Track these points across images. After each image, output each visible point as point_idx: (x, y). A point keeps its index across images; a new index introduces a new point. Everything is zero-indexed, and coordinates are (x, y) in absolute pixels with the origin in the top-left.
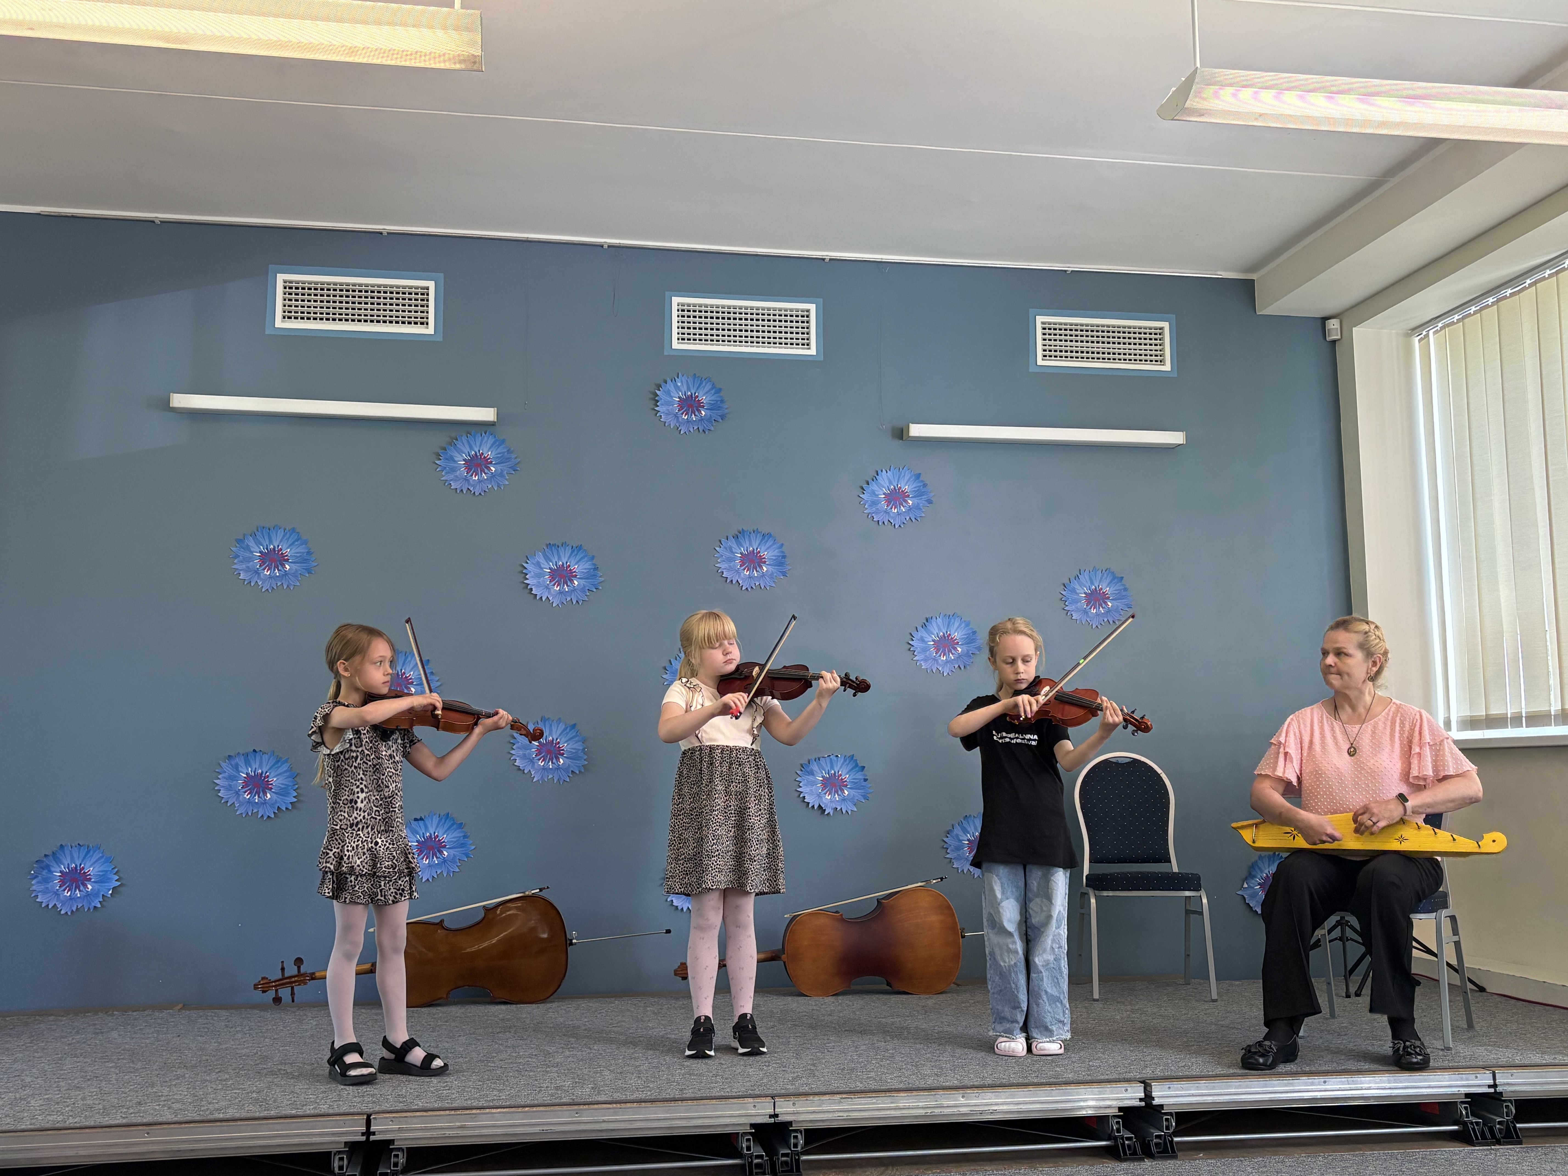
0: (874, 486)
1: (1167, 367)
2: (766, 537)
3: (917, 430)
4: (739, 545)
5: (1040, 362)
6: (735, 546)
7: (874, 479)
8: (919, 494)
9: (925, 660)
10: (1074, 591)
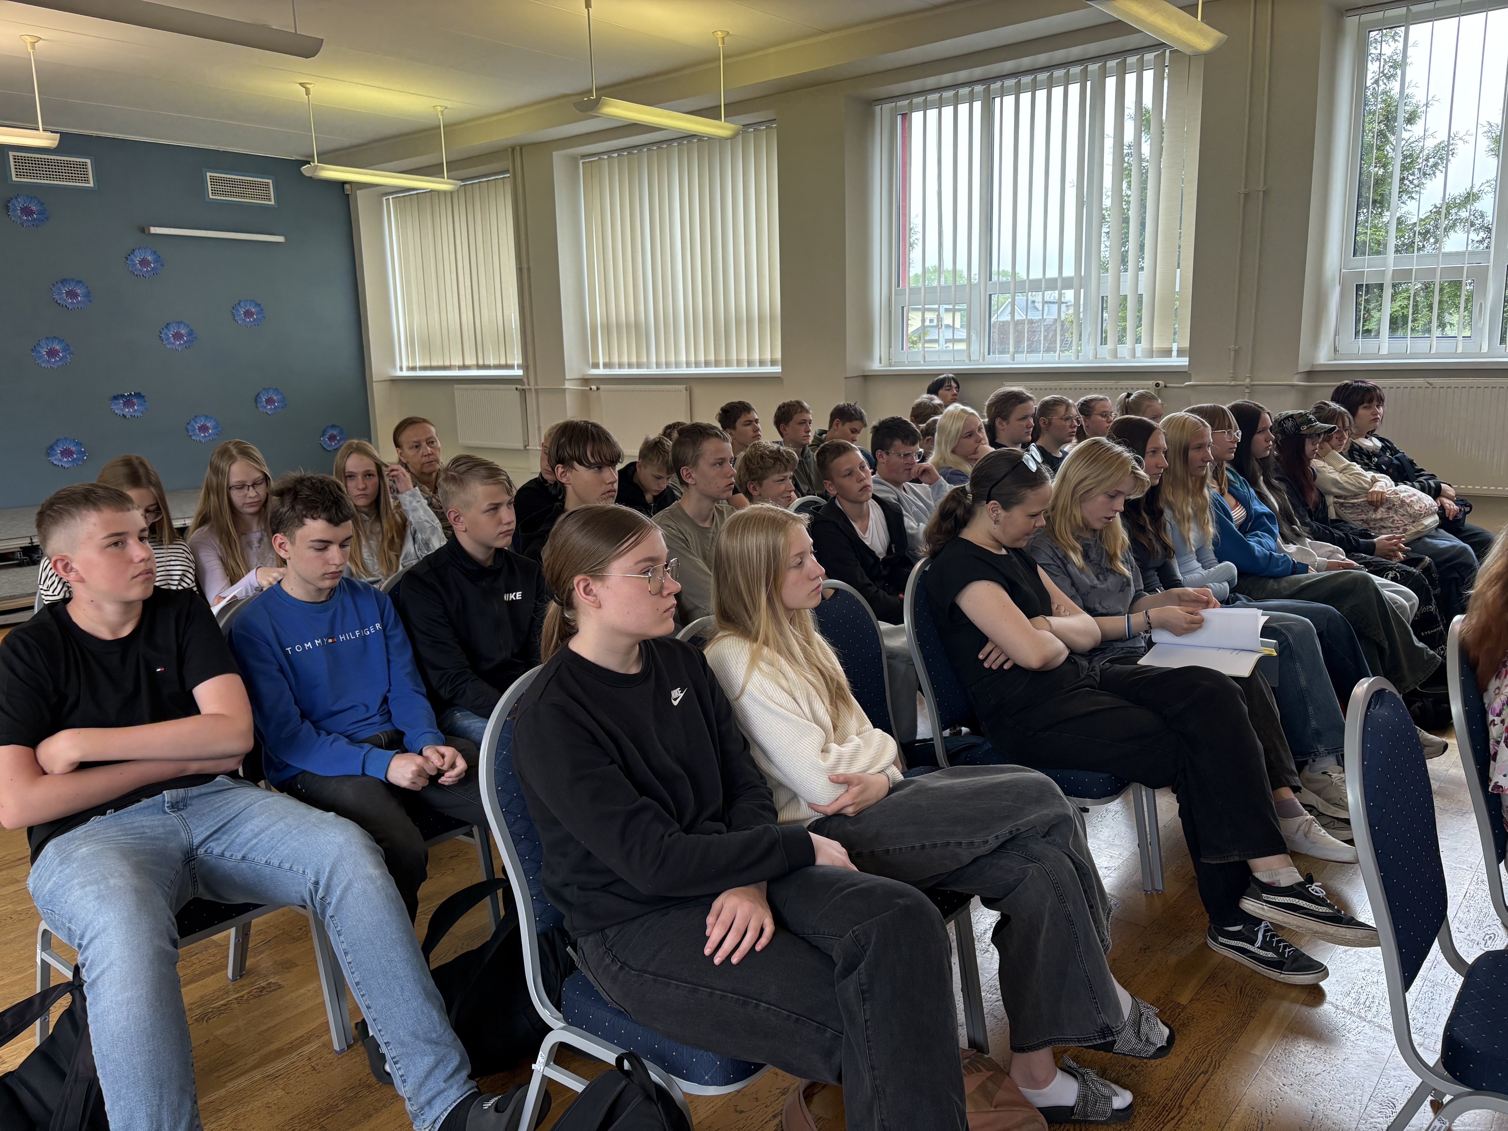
0: (132, 256)
1: (272, 203)
2: (79, 282)
3: (154, 230)
4: (64, 286)
5: (211, 197)
6: (62, 287)
7: (132, 253)
8: (156, 261)
9: (169, 343)
10: (238, 310)
